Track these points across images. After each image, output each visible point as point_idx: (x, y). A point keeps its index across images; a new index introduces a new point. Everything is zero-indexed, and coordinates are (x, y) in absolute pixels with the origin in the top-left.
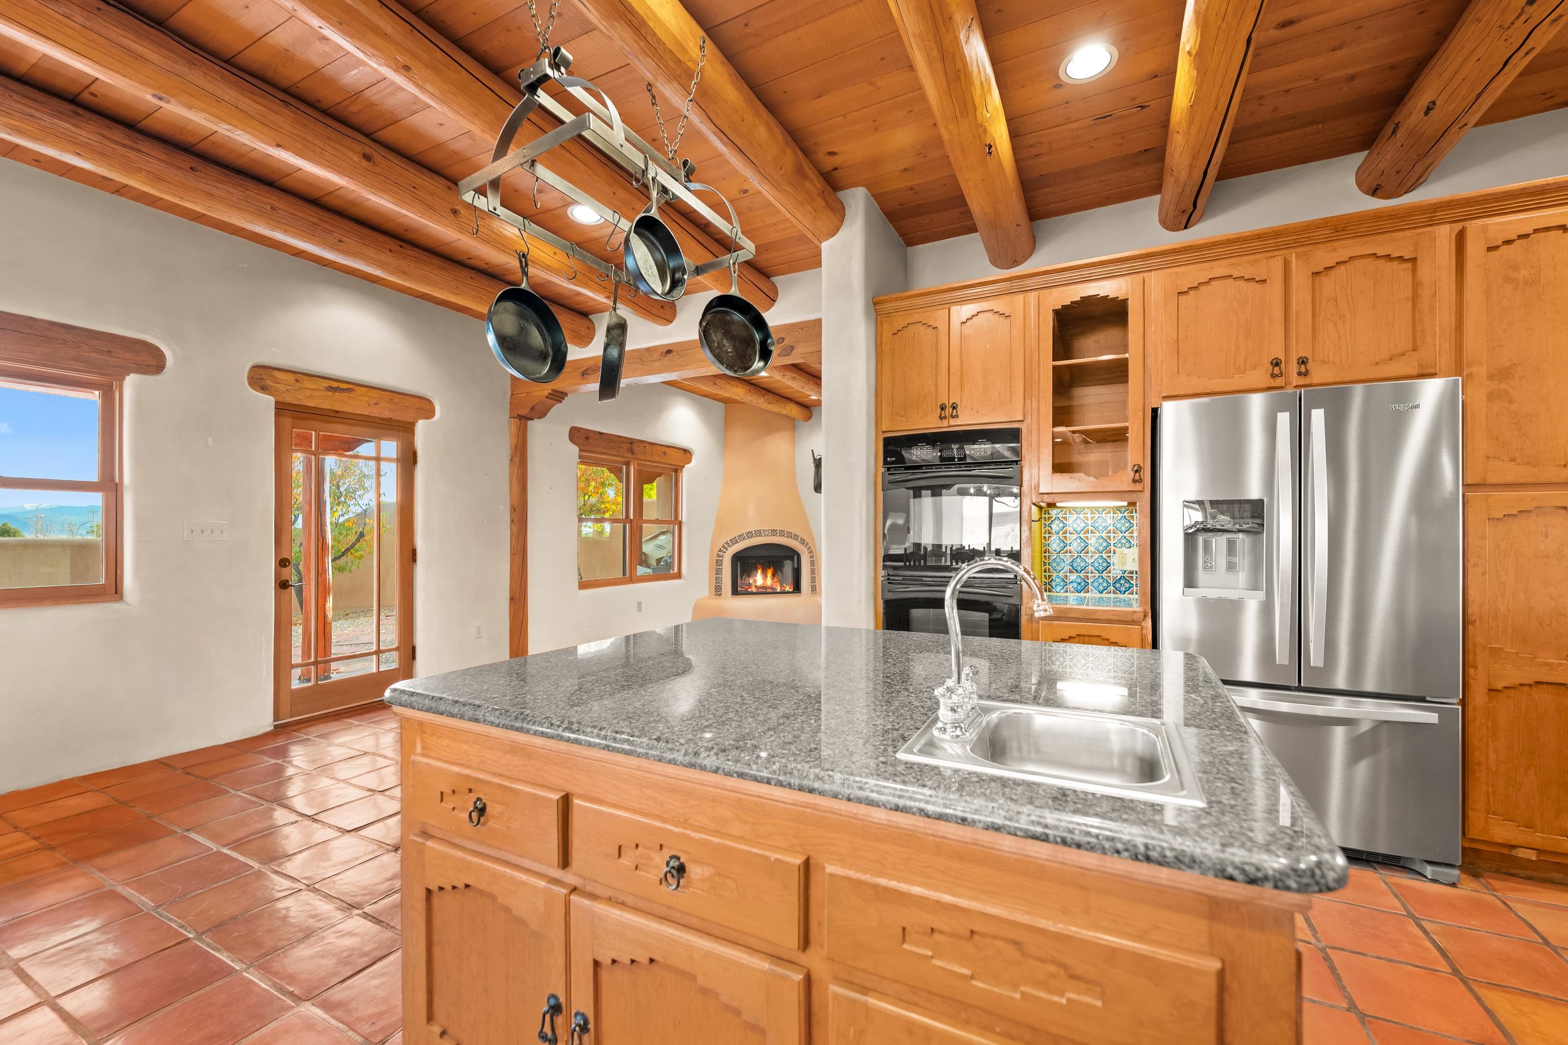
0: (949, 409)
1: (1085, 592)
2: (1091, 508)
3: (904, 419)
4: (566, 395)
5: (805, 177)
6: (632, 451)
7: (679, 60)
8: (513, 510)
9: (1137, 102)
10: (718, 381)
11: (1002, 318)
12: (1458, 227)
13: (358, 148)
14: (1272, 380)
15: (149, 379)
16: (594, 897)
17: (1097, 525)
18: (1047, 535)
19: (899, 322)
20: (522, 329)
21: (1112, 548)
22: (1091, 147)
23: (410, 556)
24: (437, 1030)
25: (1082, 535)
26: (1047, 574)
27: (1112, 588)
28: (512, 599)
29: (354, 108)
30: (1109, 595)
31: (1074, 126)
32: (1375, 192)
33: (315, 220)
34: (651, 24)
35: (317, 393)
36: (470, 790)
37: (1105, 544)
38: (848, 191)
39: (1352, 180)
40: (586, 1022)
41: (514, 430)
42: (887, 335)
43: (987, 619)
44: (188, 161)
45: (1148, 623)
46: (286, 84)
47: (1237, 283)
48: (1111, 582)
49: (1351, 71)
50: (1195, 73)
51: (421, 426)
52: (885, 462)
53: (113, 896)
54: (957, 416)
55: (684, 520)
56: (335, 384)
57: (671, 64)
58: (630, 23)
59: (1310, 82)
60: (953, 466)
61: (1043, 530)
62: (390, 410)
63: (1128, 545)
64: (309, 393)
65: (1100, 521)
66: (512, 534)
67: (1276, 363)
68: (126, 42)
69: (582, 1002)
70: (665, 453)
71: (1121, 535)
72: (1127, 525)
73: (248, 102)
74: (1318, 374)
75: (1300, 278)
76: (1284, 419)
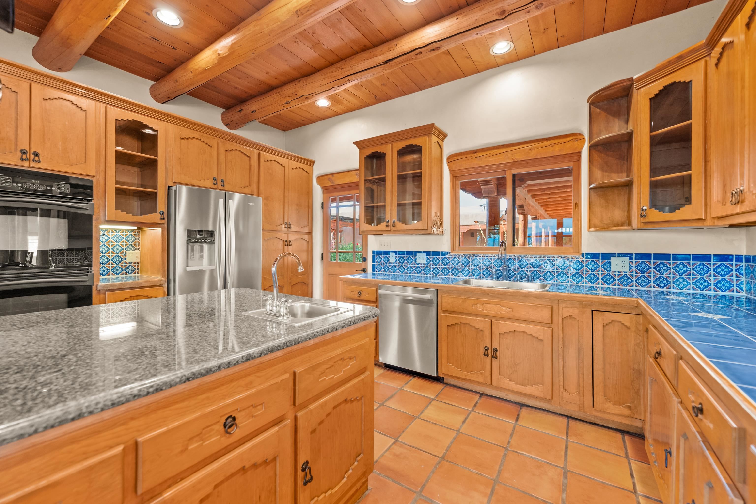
1: (108, 275)
2: (112, 229)
9: (173, 45)
11: (79, 110)
12: (259, 151)
14: (213, 185)
17: (115, 238)
21: (124, 250)
22: (139, 44)
25: (106, 244)
27: (124, 272)
30: (122, 276)
31: (139, 32)
32: (227, 125)
37: (120, 249)
39: (220, 117)
45: (166, 285)
48: (124, 269)
49: (237, 86)
50: (216, 62)
54: (39, 161)
59: (227, 81)
60: (50, 197)
63: (133, 249)
65: (117, 237)
67: (215, 179)
71: (129, 244)
72: (133, 239)
74: (227, 187)
75: (222, 150)
76: (221, 202)
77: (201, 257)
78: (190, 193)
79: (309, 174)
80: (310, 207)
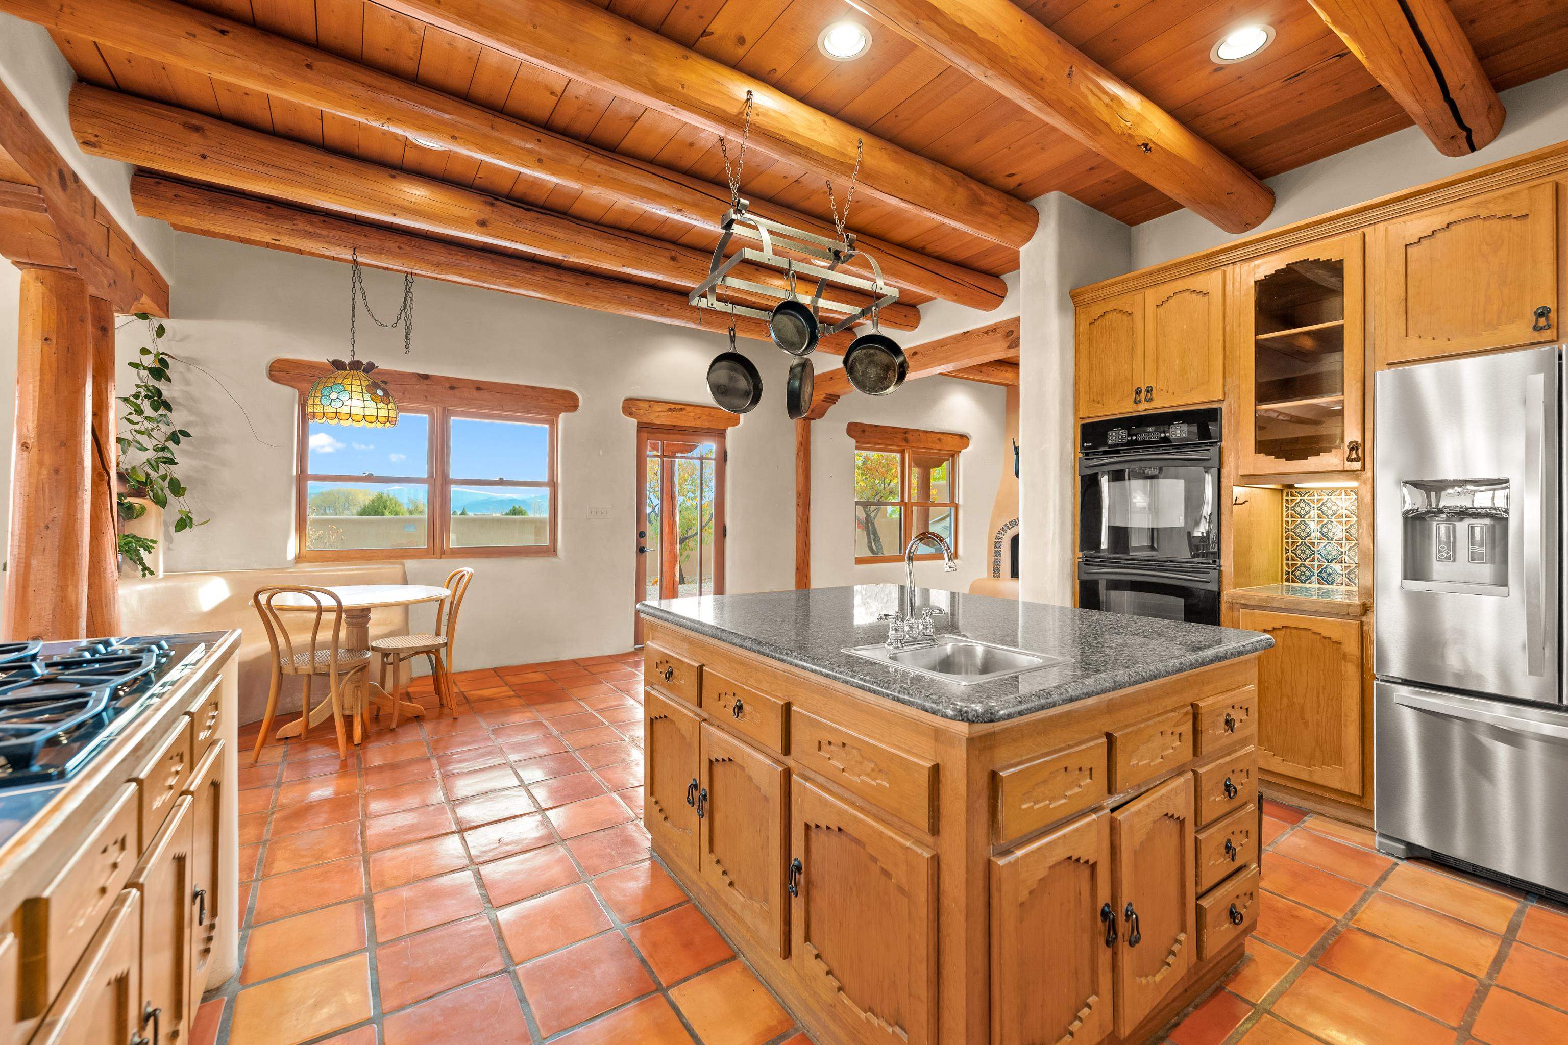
0: (1144, 393)
3: (1100, 405)
4: (839, 397)
5: (982, 203)
6: (906, 440)
7: (842, 163)
8: (799, 495)
10: (984, 369)
11: (1200, 296)
13: (667, 253)
14: (1536, 334)
15: (570, 414)
16: (711, 724)
17: (1325, 508)
18: (1290, 520)
19: (1097, 310)
20: (731, 378)
23: (722, 532)
24: (654, 800)
26: (1290, 562)
28: (797, 569)
29: (664, 230)
31: (1263, 91)
33: (653, 299)
34: (815, 149)
35: (662, 414)
36: (667, 662)
38: (1042, 198)
40: (706, 795)
41: (800, 430)
42: (1084, 325)
43: (1183, 604)
44: (583, 280)
45: (1372, 618)
46: (627, 226)
47: (1487, 223)
51: (730, 431)
52: (1082, 447)
53: (541, 724)
54: (1151, 400)
55: (961, 502)
56: (673, 406)
57: (836, 166)
58: (800, 154)
60: (1161, 449)
61: (1285, 514)
62: (709, 422)
64: (657, 414)
66: (798, 515)
67: (1543, 313)
68: (549, 232)
69: (705, 785)
70: (940, 440)
73: (607, 245)
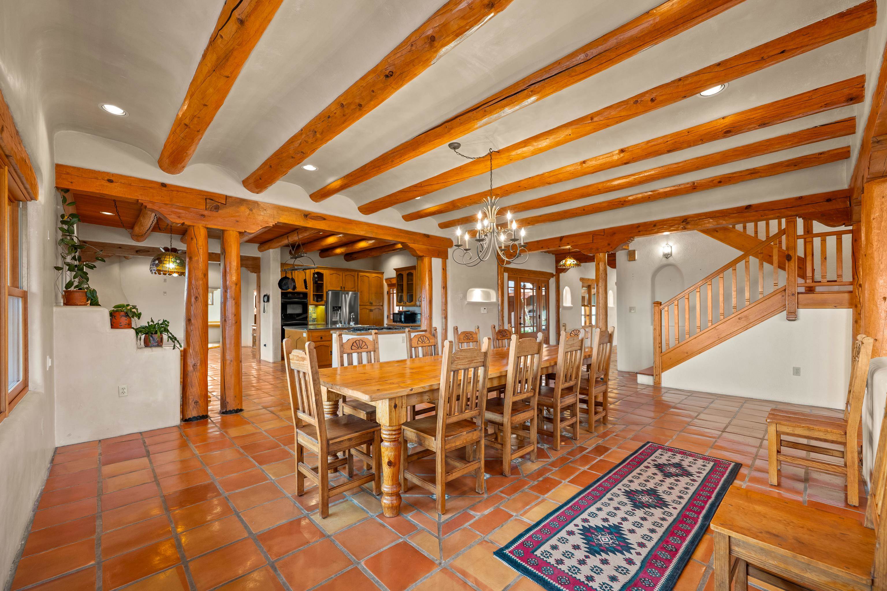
2: (312, 307)
12: (358, 273)
17: (313, 309)
60: (296, 299)
74: (346, 289)
75: (344, 275)
76: (343, 295)
77: (337, 316)
78: (332, 293)
79: (381, 279)
80: (382, 294)
